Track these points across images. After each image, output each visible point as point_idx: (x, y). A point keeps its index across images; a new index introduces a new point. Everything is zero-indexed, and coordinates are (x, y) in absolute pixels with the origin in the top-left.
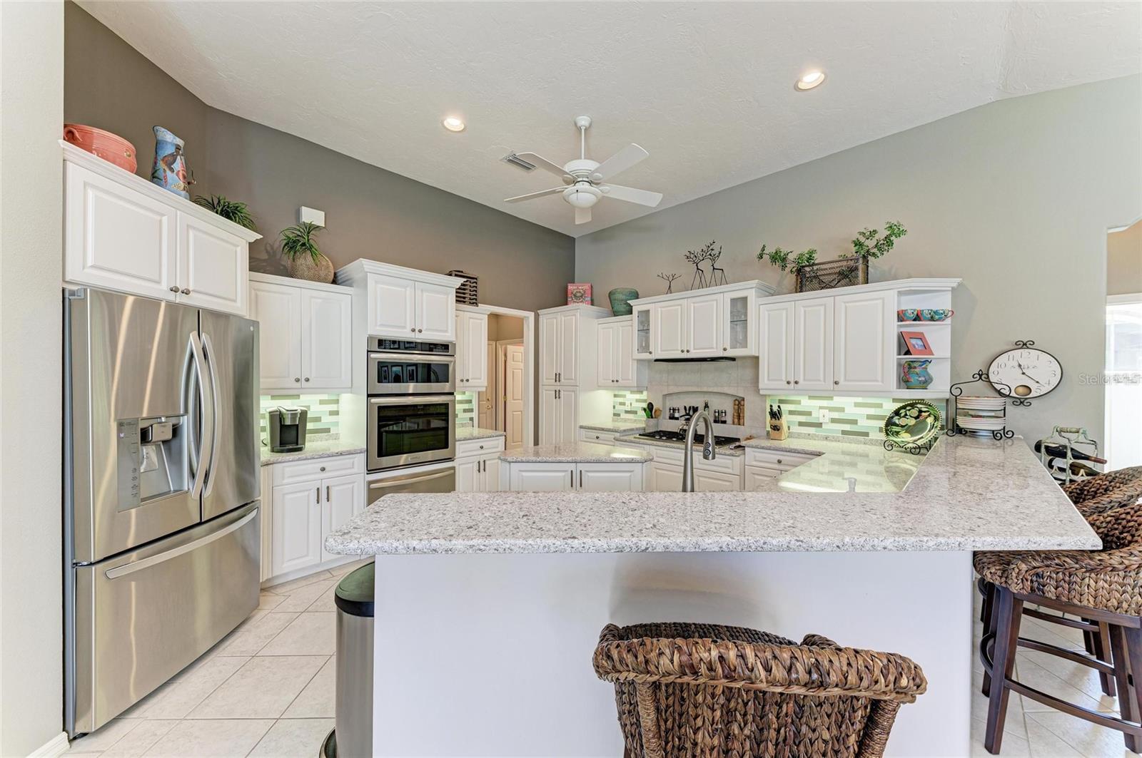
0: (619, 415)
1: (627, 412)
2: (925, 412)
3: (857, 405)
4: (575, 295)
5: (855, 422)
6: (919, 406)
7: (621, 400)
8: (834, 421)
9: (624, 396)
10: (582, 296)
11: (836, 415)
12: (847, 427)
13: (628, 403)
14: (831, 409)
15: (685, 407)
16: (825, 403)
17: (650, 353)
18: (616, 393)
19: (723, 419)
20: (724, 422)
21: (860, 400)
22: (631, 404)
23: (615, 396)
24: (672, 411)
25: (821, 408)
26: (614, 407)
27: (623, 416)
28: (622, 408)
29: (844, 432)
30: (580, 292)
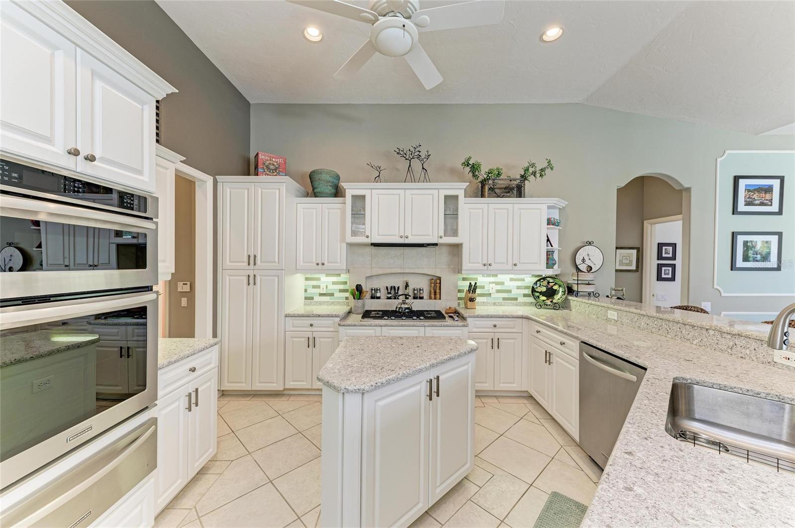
0: (312, 298)
1: (321, 295)
2: (552, 282)
3: (511, 280)
4: (267, 167)
5: (510, 291)
6: (548, 279)
7: (315, 283)
8: (498, 291)
9: (319, 279)
10: (276, 170)
11: (499, 287)
12: (506, 295)
13: (323, 286)
14: (497, 283)
15: (387, 287)
16: (492, 279)
17: (367, 237)
18: (309, 276)
19: (421, 296)
20: (421, 298)
21: (512, 276)
22: (327, 288)
23: (307, 279)
24: (373, 291)
25: (490, 283)
26: (306, 291)
27: (317, 298)
28: (317, 291)
29: (504, 299)
30: (273, 165)
